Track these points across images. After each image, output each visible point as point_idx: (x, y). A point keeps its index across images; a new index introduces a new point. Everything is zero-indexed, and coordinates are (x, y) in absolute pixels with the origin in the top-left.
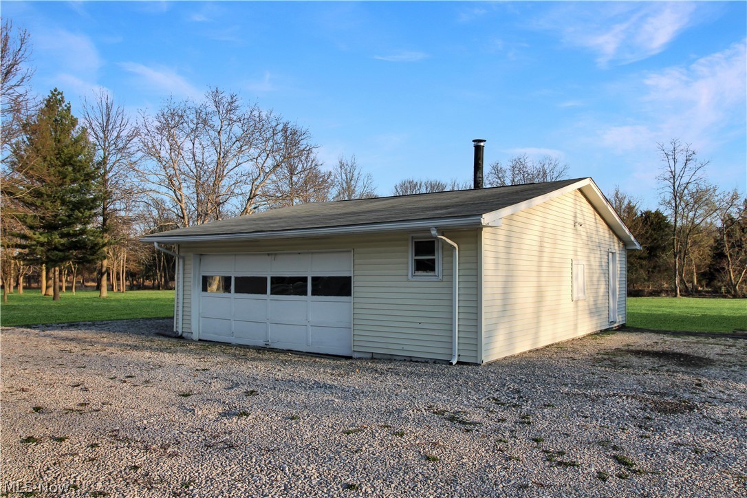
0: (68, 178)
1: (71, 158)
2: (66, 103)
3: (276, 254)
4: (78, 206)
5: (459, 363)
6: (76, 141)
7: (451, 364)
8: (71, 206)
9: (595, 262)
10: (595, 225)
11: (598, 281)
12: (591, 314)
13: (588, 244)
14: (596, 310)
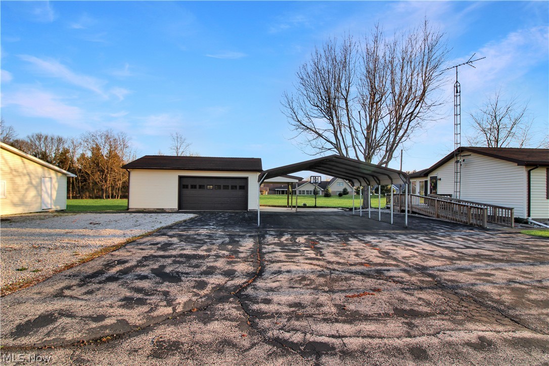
9: (22, 182)
10: (23, 164)
11: (27, 190)
12: (15, 205)
13: (11, 173)
14: (22, 203)
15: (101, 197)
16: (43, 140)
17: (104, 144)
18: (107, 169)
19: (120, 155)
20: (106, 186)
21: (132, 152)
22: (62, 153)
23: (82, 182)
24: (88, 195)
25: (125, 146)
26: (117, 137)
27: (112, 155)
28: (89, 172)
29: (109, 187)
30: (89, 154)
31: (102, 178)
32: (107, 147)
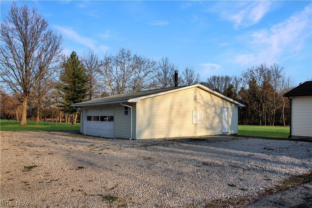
0: (77, 82)
1: (78, 75)
2: (77, 56)
3: (101, 110)
4: (80, 92)
5: (132, 139)
6: (80, 69)
7: (129, 140)
8: (77, 92)
9: (211, 111)
10: (211, 99)
11: (214, 118)
12: (207, 129)
13: (205, 105)
14: (211, 128)
15: (258, 124)
16: (217, 80)
17: (259, 76)
18: (262, 99)
19: (273, 85)
20: (261, 114)
21: (286, 81)
22: (228, 88)
23: (242, 111)
24: (247, 122)
25: (278, 76)
26: (270, 69)
27: (266, 86)
28: (248, 103)
29: (264, 115)
30: (247, 87)
31: (259, 107)
32: (262, 79)
